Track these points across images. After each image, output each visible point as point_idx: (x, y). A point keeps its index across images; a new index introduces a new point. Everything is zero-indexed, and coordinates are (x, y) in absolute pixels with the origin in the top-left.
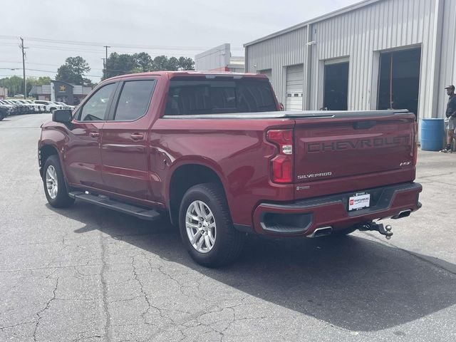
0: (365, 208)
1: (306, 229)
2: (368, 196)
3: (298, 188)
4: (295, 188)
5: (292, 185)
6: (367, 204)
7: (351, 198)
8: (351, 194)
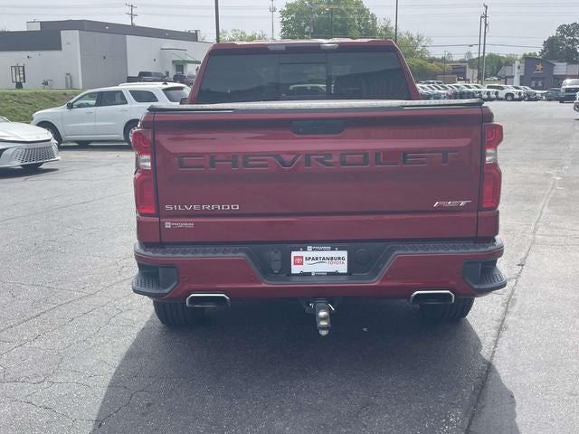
0: (336, 274)
1: (166, 291)
2: (344, 254)
3: (168, 225)
4: (161, 224)
5: (157, 219)
6: (343, 268)
7: (294, 254)
8: (297, 245)
